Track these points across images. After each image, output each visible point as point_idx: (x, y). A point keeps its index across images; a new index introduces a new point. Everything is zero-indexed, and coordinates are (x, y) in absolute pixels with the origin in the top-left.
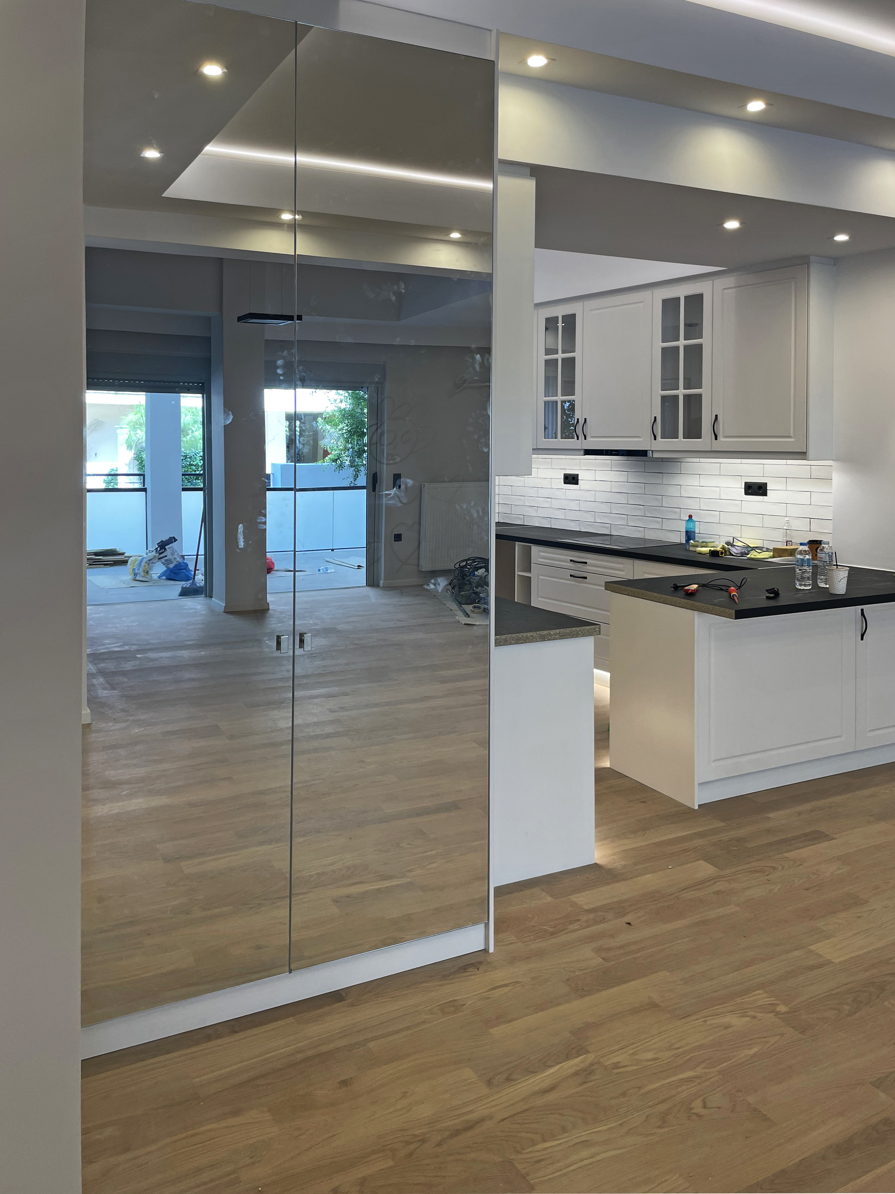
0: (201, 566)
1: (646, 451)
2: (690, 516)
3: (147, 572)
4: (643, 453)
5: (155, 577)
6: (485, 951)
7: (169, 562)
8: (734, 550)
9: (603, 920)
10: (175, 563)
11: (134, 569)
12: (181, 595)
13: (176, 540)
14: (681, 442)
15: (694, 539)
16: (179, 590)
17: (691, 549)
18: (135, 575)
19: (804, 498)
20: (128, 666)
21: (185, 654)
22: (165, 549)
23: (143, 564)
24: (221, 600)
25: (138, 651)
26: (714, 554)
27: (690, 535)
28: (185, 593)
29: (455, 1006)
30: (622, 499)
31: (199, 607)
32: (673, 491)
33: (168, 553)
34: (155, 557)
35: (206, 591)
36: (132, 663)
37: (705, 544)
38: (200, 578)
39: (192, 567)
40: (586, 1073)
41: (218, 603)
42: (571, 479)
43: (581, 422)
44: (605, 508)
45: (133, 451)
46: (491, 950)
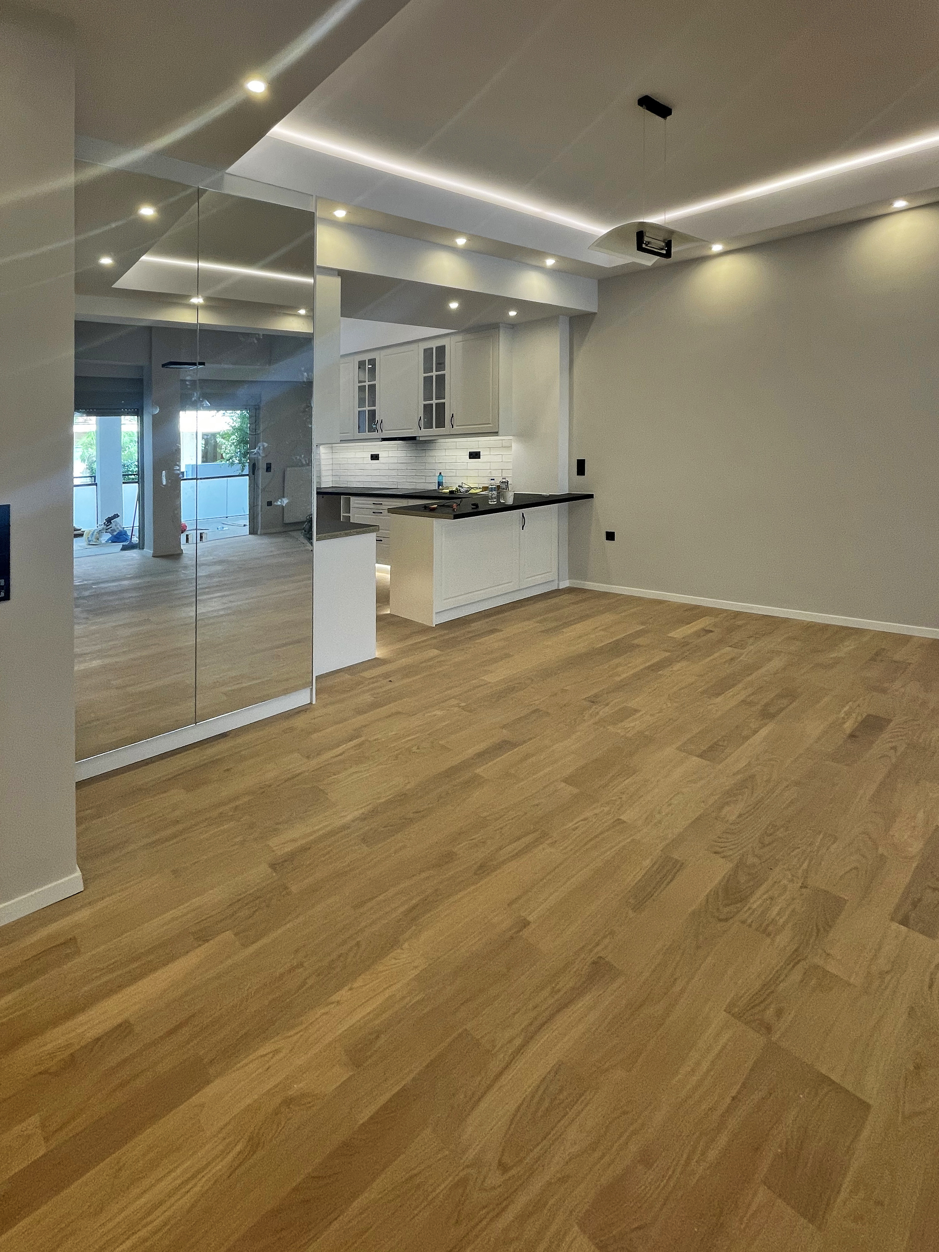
0: (136, 533)
1: (415, 437)
2: (440, 473)
3: (98, 539)
4: (413, 438)
5: (103, 542)
6: (311, 703)
7: (114, 531)
8: (462, 490)
9: (377, 682)
10: (118, 531)
11: (88, 538)
12: (122, 550)
13: (118, 516)
14: (434, 431)
15: (442, 486)
16: (121, 546)
17: (440, 491)
18: (89, 541)
19: (499, 458)
20: (87, 593)
21: (126, 583)
22: (111, 523)
23: (95, 533)
24: (149, 549)
25: (93, 584)
26: (451, 492)
27: (440, 484)
28: (124, 548)
29: (291, 729)
30: (403, 467)
31: (135, 555)
32: (430, 460)
33: (113, 525)
34: (103, 529)
35: (140, 546)
36: (90, 591)
37: (447, 488)
38: (135, 540)
39: (129, 534)
40: (360, 745)
41: (148, 551)
42: (375, 457)
43: (380, 422)
44: (394, 473)
45: (86, 464)
46: (314, 702)
